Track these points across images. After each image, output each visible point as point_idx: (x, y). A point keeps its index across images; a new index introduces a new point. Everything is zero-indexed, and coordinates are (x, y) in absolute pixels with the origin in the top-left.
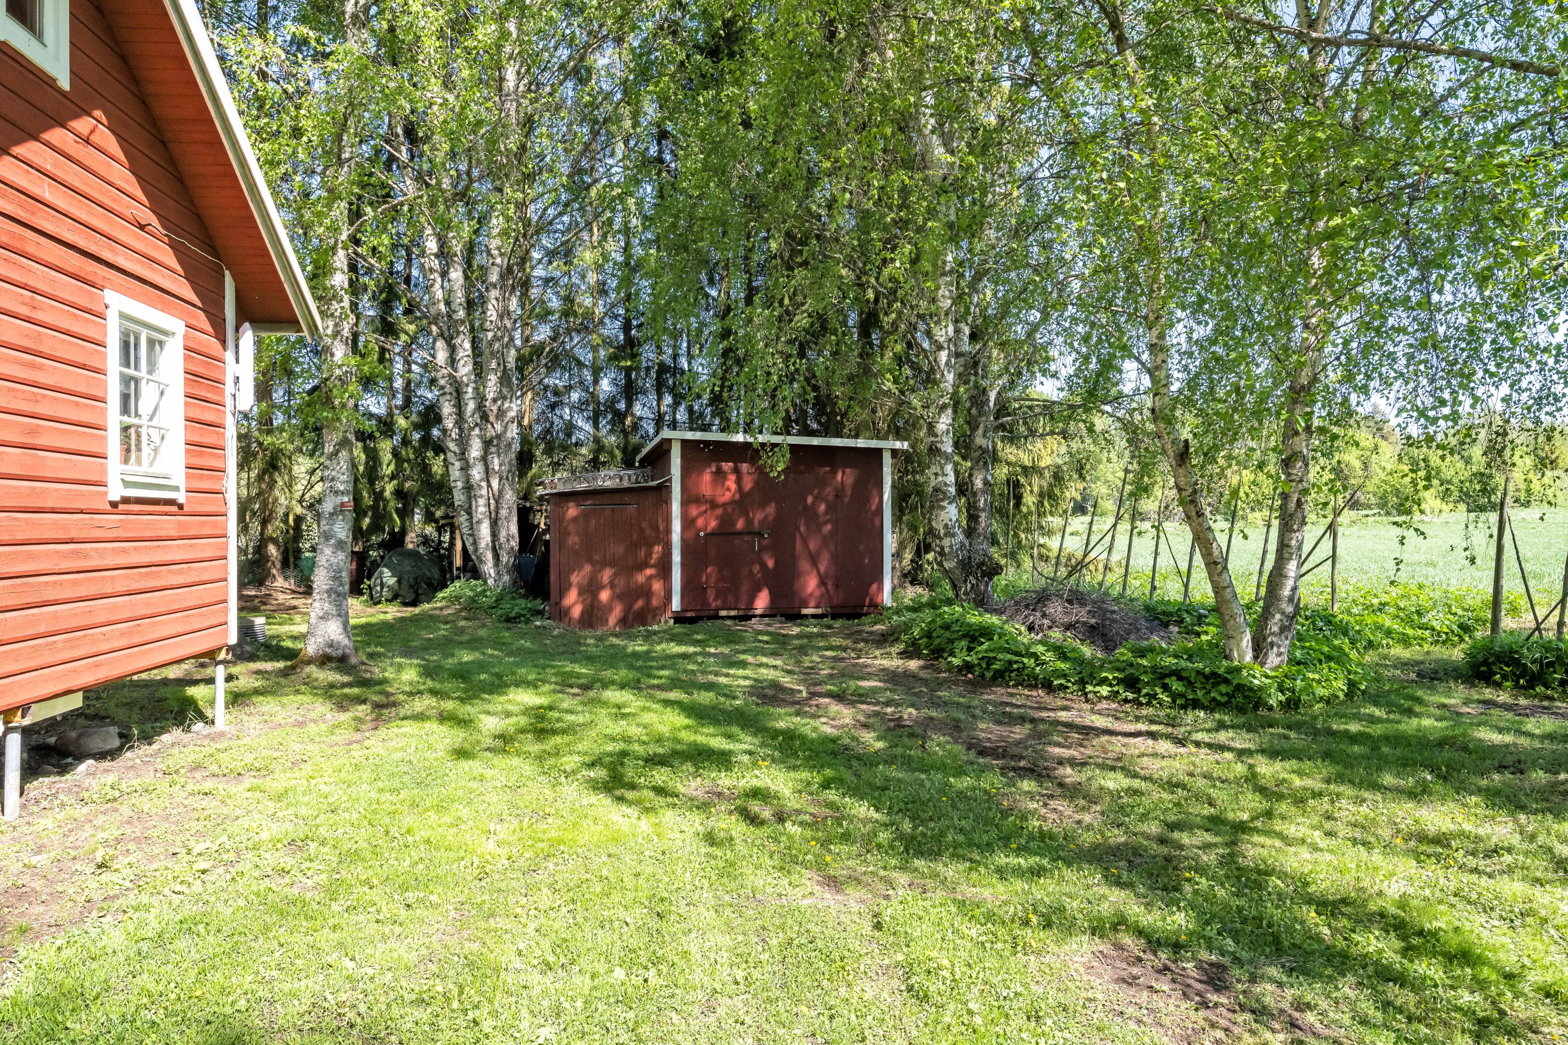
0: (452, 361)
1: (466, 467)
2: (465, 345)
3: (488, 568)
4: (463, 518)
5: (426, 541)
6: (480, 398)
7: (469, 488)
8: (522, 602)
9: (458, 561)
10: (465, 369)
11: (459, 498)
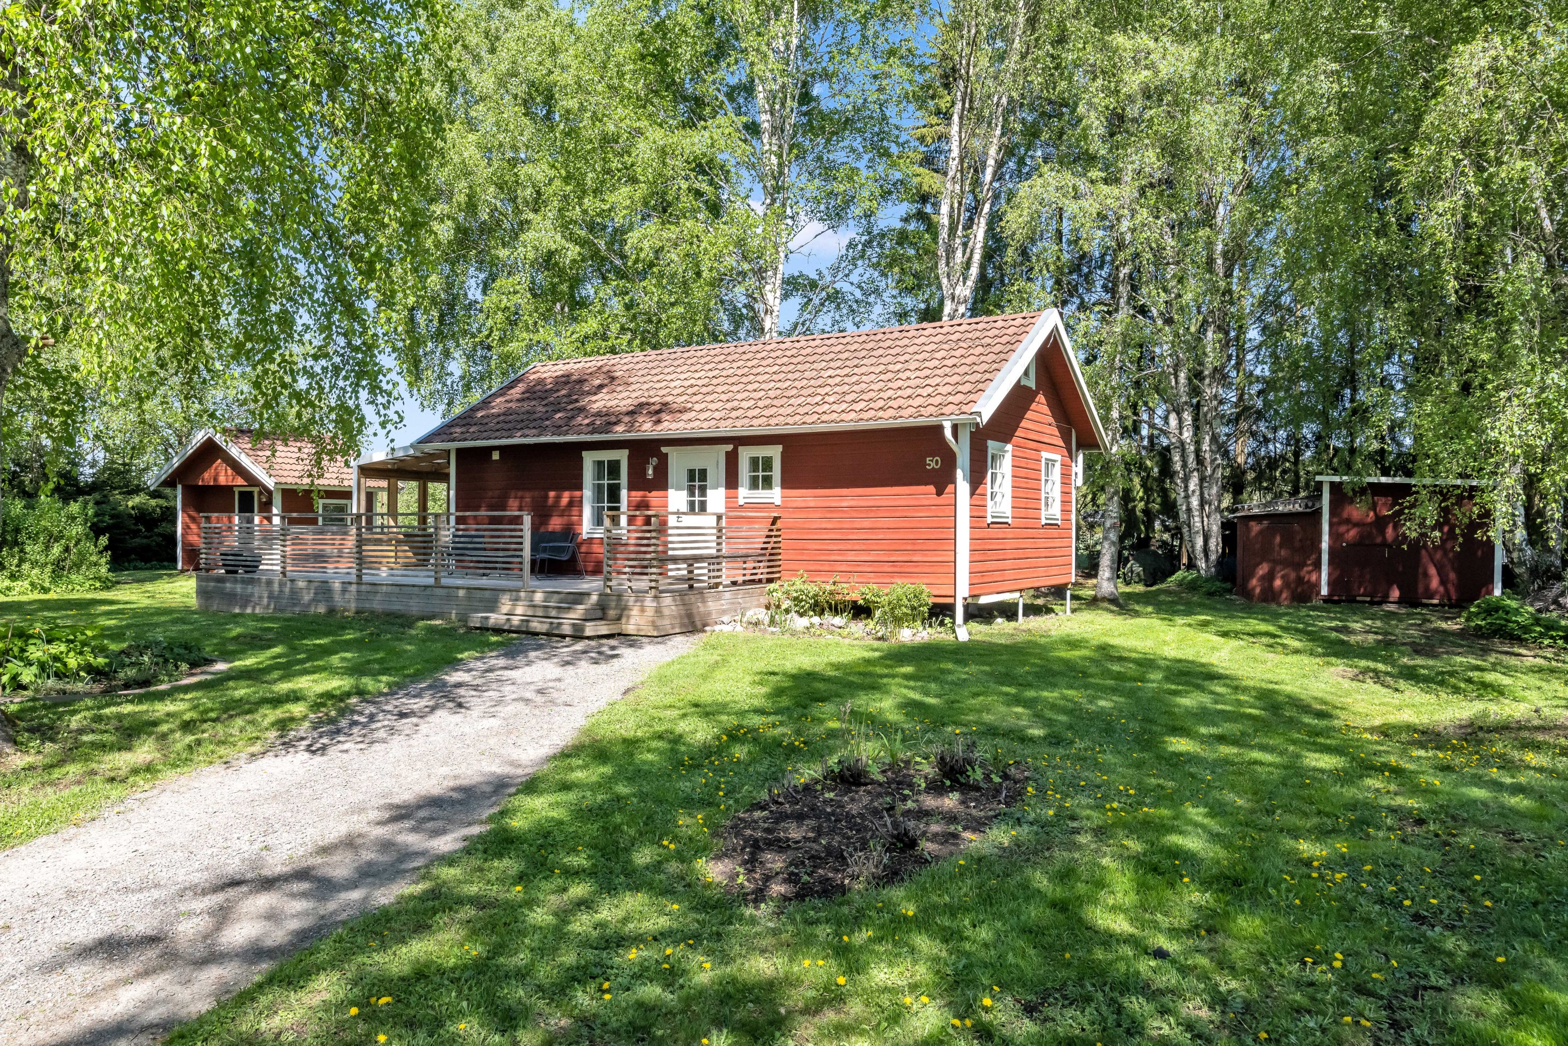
0: (1181, 428)
1: (1187, 497)
2: (1188, 417)
3: (1202, 564)
4: (1185, 530)
5: (1164, 544)
6: (1198, 452)
7: (1189, 510)
8: (1218, 584)
9: (1185, 560)
10: (1187, 435)
11: (1183, 516)
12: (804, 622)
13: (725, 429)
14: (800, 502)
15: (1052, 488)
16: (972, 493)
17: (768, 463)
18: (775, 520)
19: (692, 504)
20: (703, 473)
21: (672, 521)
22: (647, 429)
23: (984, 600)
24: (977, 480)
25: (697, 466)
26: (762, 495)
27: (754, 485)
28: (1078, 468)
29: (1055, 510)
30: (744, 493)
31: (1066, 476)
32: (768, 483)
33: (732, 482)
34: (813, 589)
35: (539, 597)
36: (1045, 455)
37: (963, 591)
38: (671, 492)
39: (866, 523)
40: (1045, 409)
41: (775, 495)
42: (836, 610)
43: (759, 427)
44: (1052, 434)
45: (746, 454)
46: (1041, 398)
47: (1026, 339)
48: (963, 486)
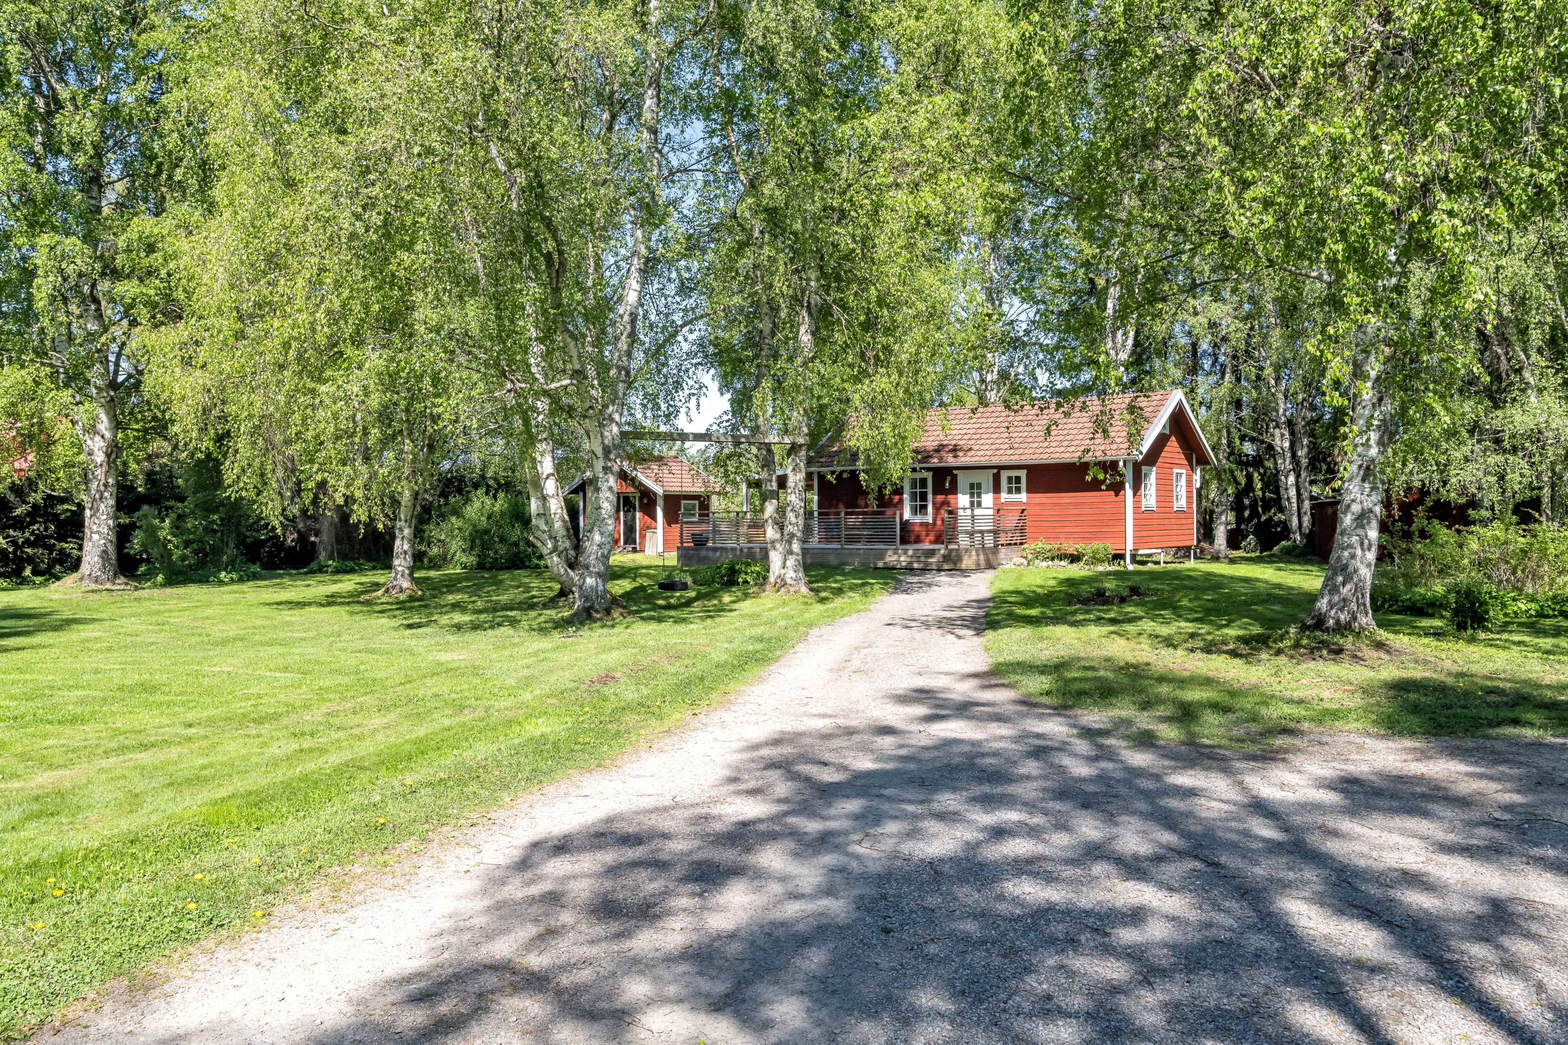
1: (1287, 489)
3: (1297, 537)
7: (1288, 498)
12: (1045, 564)
13: (995, 461)
14: (1037, 501)
15: (1181, 489)
16: (1134, 495)
17: (1018, 480)
18: (1023, 511)
19: (972, 503)
20: (979, 486)
21: (961, 512)
22: (950, 461)
23: (1141, 552)
24: (1136, 488)
25: (975, 481)
26: (1014, 497)
27: (1010, 491)
28: (1197, 478)
29: (1183, 502)
30: (1004, 496)
31: (1189, 482)
32: (1018, 490)
33: (997, 489)
34: (1048, 547)
35: (910, 553)
36: (1175, 471)
37: (1130, 546)
38: (960, 496)
39: (1076, 512)
40: (1176, 444)
41: (1023, 497)
42: (1061, 557)
43: (1014, 460)
44: (1181, 458)
45: (1005, 475)
46: (1173, 438)
47: (1163, 409)
48: (1129, 492)
